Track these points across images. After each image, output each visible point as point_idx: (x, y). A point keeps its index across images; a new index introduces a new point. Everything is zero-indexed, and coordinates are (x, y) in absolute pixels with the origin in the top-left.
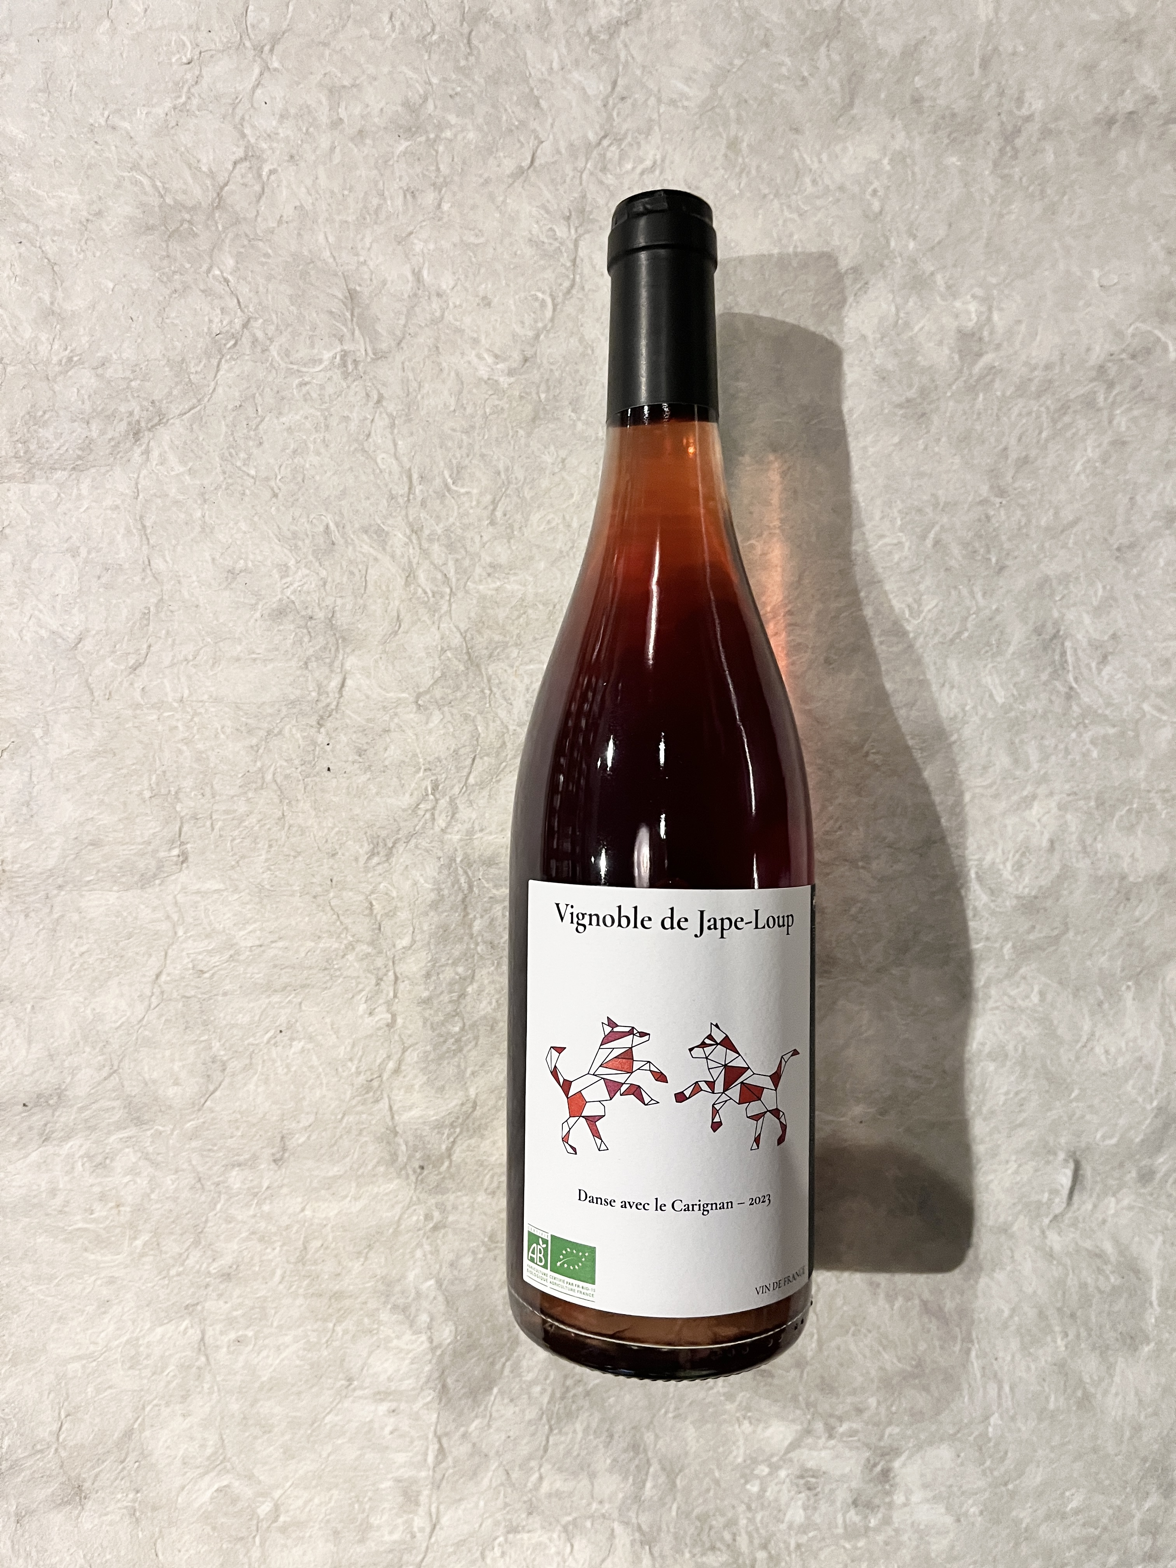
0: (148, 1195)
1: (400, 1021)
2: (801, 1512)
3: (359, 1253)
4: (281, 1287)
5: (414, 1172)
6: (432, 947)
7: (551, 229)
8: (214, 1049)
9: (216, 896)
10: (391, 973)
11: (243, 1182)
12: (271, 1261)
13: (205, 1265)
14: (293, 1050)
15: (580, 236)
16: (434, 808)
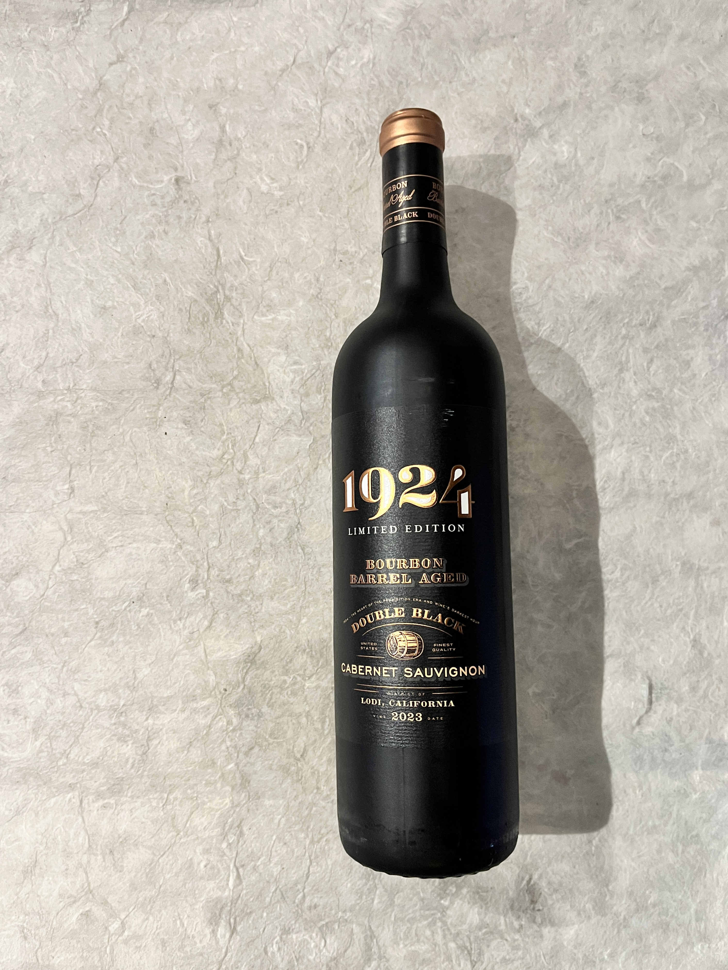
0: (46, 711)
1: (211, 594)
2: (477, 916)
3: (184, 747)
4: (133, 771)
5: (220, 692)
6: (233, 546)
7: (307, 102)
8: (90, 614)
9: (92, 515)
10: (206, 564)
11: (107, 702)
12: (125, 754)
13: (81, 758)
14: (141, 615)
15: (324, 105)
16: (233, 458)
